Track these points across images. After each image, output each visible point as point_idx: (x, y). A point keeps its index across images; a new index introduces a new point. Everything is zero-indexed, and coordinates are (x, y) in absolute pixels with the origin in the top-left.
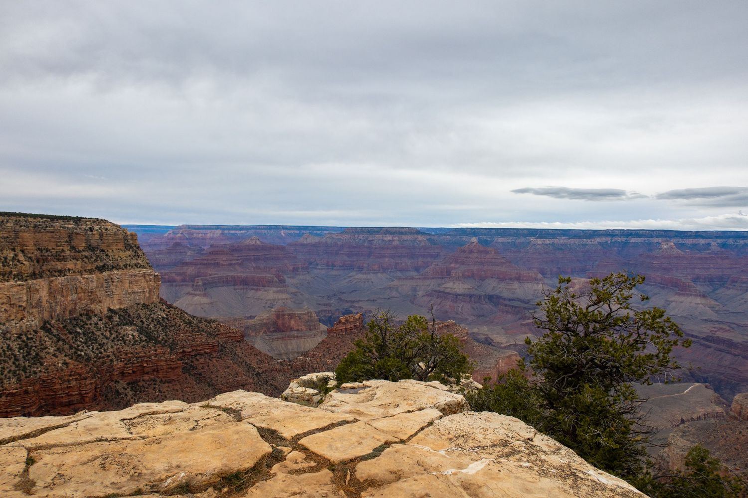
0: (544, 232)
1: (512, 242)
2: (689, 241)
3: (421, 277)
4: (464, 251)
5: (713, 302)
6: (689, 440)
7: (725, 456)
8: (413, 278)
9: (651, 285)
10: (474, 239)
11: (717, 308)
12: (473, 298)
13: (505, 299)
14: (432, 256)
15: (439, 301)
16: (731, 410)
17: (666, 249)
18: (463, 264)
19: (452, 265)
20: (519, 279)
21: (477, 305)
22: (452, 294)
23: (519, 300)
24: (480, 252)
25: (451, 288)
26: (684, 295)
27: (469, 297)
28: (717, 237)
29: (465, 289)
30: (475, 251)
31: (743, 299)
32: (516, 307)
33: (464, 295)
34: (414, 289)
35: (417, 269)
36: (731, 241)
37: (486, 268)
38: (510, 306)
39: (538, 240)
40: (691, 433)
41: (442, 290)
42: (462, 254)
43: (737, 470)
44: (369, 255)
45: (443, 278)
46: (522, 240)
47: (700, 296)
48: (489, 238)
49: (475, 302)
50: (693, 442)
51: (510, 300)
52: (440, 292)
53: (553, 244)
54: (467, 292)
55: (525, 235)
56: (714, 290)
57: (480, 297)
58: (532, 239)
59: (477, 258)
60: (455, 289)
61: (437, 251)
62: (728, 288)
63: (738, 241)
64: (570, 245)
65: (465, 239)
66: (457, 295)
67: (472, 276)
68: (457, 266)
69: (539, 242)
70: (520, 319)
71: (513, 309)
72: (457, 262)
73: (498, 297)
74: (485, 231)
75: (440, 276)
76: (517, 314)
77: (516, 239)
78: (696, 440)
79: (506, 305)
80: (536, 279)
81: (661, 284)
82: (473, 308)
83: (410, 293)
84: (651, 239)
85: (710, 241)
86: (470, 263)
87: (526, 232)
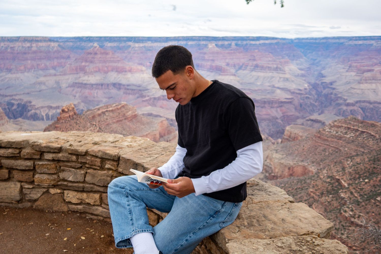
0: (137, 39)
1: (117, 46)
2: (220, 43)
3: (61, 74)
4: (91, 54)
5: (239, 78)
6: (280, 154)
7: (301, 159)
8: (55, 75)
9: (205, 70)
10: (96, 44)
11: (241, 82)
12: (103, 86)
13: (124, 85)
14: (63, 58)
15: (79, 90)
16: (285, 135)
17: (211, 48)
18: (91, 62)
19: (83, 64)
20: (130, 71)
21: (107, 90)
22: (89, 84)
23: (133, 85)
24: (101, 53)
25: (87, 80)
26: (224, 75)
27: (100, 86)
28: (233, 40)
29: (97, 80)
30: (99, 53)
31: (251, 75)
32: (134, 90)
33: (97, 84)
34: (57, 83)
35: (54, 68)
36: (239, 42)
37: (107, 65)
38: (130, 89)
39: (136, 44)
40: (280, 150)
41: (81, 82)
42: (89, 55)
43: (309, 165)
44: (14, 59)
45: (77, 73)
46: (123, 44)
47: (232, 75)
48: (101, 43)
49: (105, 89)
50: (283, 155)
51: (128, 85)
52: (79, 83)
53: (145, 47)
54: (98, 82)
55: (125, 41)
56: (237, 71)
57: (108, 85)
58: (130, 43)
59: (100, 58)
60: (90, 80)
61: (67, 54)
62: (244, 70)
63: (243, 42)
64: (155, 47)
65: (83, 44)
66: (92, 85)
67: (99, 71)
68: (87, 64)
69: (137, 45)
70: (138, 97)
71: (133, 91)
72: (86, 61)
73: (120, 84)
74: (97, 39)
75: (75, 72)
76: (135, 94)
77: (119, 44)
78: (284, 153)
79: (128, 89)
80: (142, 71)
81: (211, 69)
82: (104, 93)
83: (55, 86)
84: (199, 42)
85: (229, 42)
86: (97, 62)
87: (125, 39)
